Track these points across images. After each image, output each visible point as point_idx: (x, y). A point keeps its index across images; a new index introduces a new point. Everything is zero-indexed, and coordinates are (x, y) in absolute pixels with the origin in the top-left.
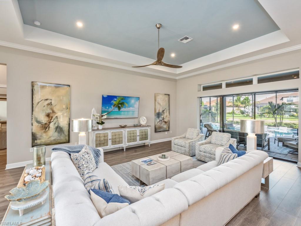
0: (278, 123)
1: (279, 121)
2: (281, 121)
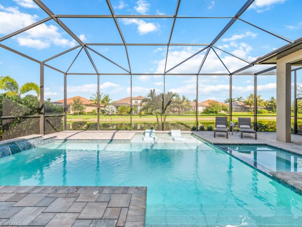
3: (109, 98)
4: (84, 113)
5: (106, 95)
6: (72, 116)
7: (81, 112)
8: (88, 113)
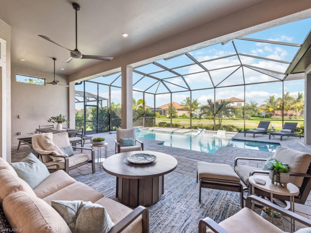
0: (217, 125)
1: (218, 123)
2: (220, 123)
3: (197, 102)
4: (177, 116)
5: (195, 100)
6: (167, 119)
7: (174, 116)
8: (180, 116)
